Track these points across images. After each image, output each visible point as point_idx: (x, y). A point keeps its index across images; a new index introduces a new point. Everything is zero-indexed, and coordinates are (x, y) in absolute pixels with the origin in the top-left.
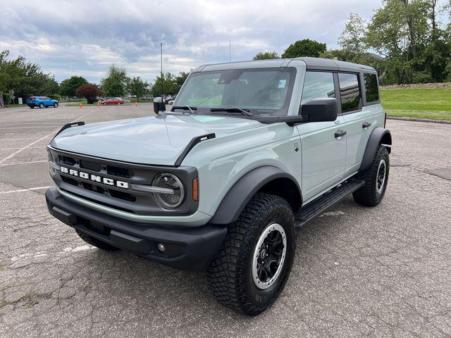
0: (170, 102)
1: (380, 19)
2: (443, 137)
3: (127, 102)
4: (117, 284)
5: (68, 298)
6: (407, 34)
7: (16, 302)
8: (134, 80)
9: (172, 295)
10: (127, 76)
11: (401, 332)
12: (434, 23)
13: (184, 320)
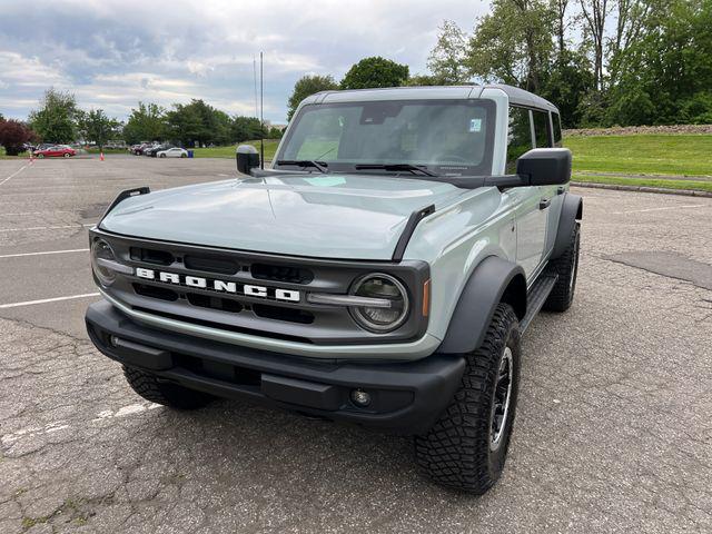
0: (159, 153)
1: (488, 32)
2: (602, 207)
3: (81, 153)
4: (226, 467)
5: (148, 499)
6: (525, 56)
7: (50, 518)
8: (92, 116)
9: (330, 474)
10: (77, 107)
11: (695, 494)
12: (561, 42)
13: (373, 514)
